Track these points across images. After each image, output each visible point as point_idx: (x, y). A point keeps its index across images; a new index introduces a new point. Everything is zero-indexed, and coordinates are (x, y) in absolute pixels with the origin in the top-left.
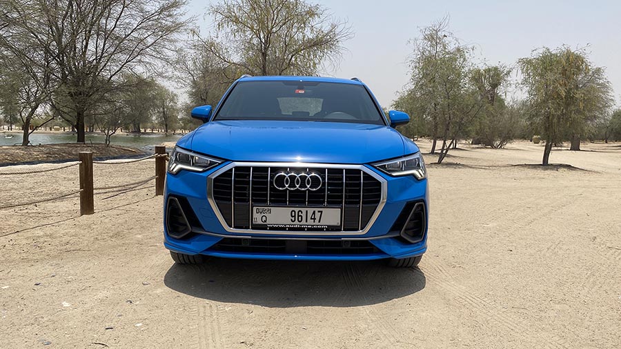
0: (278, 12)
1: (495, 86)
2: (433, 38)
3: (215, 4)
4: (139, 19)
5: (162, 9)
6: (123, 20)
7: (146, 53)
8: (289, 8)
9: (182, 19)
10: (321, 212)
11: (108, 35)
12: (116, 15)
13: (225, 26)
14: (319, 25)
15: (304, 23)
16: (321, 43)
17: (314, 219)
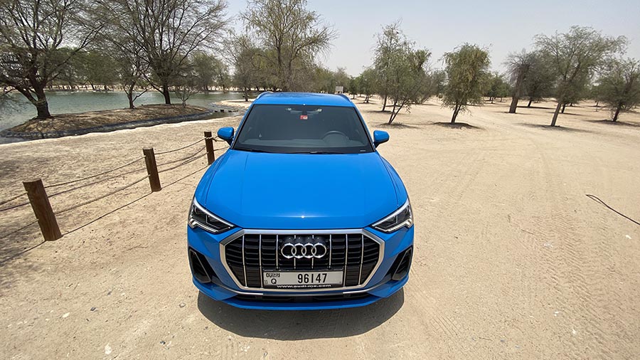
0: (287, 17)
1: (421, 63)
2: (390, 34)
3: (244, 11)
4: (195, 19)
5: (211, 11)
6: (184, 19)
7: (202, 44)
8: (295, 15)
9: (224, 19)
10: (326, 274)
11: (176, 30)
12: (179, 16)
13: (252, 27)
14: (315, 28)
15: (306, 26)
16: (317, 41)
17: (319, 280)
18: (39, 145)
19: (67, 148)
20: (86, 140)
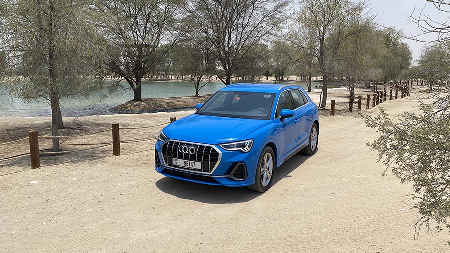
10: (195, 163)
17: (192, 166)
18: (128, 117)
19: (142, 120)
20: (155, 116)
